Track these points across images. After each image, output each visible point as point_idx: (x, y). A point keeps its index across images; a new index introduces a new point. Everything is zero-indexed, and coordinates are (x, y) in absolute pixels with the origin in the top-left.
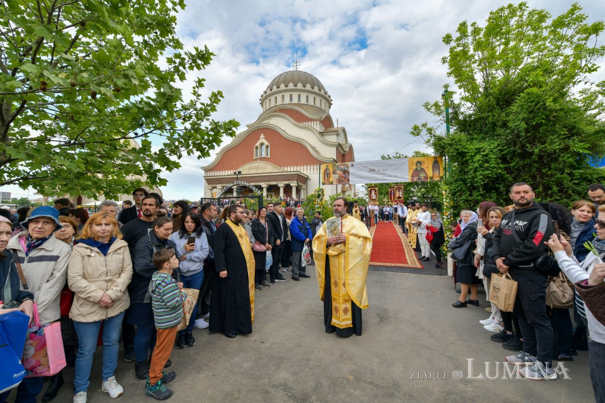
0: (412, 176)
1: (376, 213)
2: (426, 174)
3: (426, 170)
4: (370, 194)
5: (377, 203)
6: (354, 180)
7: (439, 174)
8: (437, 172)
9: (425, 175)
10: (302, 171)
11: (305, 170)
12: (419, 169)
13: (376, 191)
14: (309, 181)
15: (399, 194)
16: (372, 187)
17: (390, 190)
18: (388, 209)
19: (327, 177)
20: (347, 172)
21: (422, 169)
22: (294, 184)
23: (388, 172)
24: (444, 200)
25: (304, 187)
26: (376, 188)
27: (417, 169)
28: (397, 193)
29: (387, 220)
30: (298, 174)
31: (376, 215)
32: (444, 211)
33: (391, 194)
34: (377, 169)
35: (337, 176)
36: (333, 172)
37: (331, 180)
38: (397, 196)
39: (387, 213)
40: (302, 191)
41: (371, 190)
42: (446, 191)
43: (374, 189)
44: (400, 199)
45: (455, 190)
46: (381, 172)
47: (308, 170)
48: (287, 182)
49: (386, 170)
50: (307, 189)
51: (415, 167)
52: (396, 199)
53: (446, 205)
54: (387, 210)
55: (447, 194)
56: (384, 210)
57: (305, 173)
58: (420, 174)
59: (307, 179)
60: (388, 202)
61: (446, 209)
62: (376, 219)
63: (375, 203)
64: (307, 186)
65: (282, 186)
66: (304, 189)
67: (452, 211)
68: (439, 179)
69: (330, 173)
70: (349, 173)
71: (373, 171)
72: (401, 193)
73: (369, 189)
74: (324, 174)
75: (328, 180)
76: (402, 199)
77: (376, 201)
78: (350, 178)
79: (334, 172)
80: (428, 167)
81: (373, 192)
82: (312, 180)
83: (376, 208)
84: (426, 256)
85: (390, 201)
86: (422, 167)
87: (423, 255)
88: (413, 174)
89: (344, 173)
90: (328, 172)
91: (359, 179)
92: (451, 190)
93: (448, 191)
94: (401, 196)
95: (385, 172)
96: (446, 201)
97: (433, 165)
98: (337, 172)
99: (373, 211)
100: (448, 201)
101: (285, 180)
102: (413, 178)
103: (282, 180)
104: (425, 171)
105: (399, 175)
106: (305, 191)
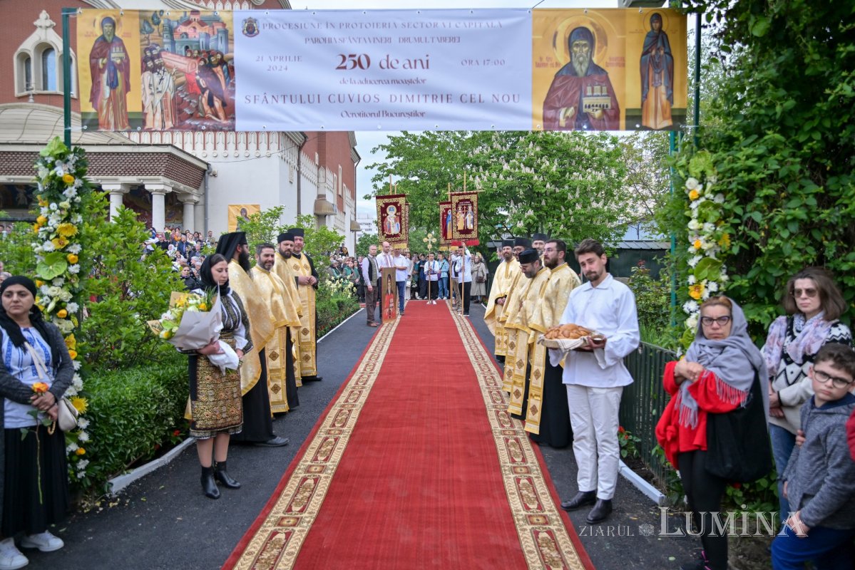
0: (548, 104)
1: (400, 276)
2: (611, 93)
3: (613, 73)
4: (383, 219)
5: (403, 246)
6: (260, 108)
7: (670, 98)
8: (663, 89)
9: (606, 101)
10: (188, 149)
11: (199, 146)
12: (581, 69)
13: (399, 209)
14: (211, 181)
15: (466, 219)
16: (389, 197)
17: (442, 208)
18: (437, 266)
19: (113, 84)
20: (222, 62)
21: (596, 69)
22: (158, 185)
23: (432, 77)
24: (693, 225)
25: (195, 198)
26: (402, 201)
27: (569, 67)
28: (461, 216)
29: (434, 297)
30: (170, 155)
31: (400, 285)
32: (692, 279)
33: (445, 221)
34: (377, 55)
35: (168, 83)
36: (144, 61)
37: (133, 106)
38: (461, 227)
39: (434, 278)
40: (190, 211)
41: (387, 205)
42: (702, 179)
43: (395, 204)
44: (469, 236)
45: (749, 170)
46: (401, 72)
47: (210, 146)
48: (133, 179)
49: (426, 65)
50: (205, 205)
51: (561, 57)
52: (457, 235)
53: (701, 252)
54: (435, 268)
55: (709, 195)
56: (426, 270)
57: (199, 153)
58: (583, 94)
59: (205, 171)
60: (439, 245)
61: (700, 268)
62: (402, 298)
63: (397, 246)
64: (205, 195)
65: (118, 192)
66: (196, 204)
67: (724, 278)
68: (668, 123)
69: (125, 66)
70: (231, 72)
71: (358, 63)
72: (469, 217)
73: (381, 202)
74: (95, 72)
75: (118, 102)
76: (474, 235)
77: (401, 241)
78: (239, 99)
79: (151, 63)
80: (622, 63)
81: (392, 213)
82: (219, 175)
83: (402, 261)
84: (601, 496)
85: (442, 241)
86: (595, 60)
87: (584, 486)
88: (552, 90)
89: (208, 68)
90: (116, 55)
91: (288, 106)
92: (734, 172)
93: (712, 178)
94: (470, 226)
95: (418, 73)
96: (700, 232)
97: (645, 54)
98: (168, 58)
99: (391, 272)
100: (708, 227)
101: (127, 172)
102: (551, 114)
103: (115, 171)
104: (607, 80)
105: (487, 96)
106: (200, 209)
